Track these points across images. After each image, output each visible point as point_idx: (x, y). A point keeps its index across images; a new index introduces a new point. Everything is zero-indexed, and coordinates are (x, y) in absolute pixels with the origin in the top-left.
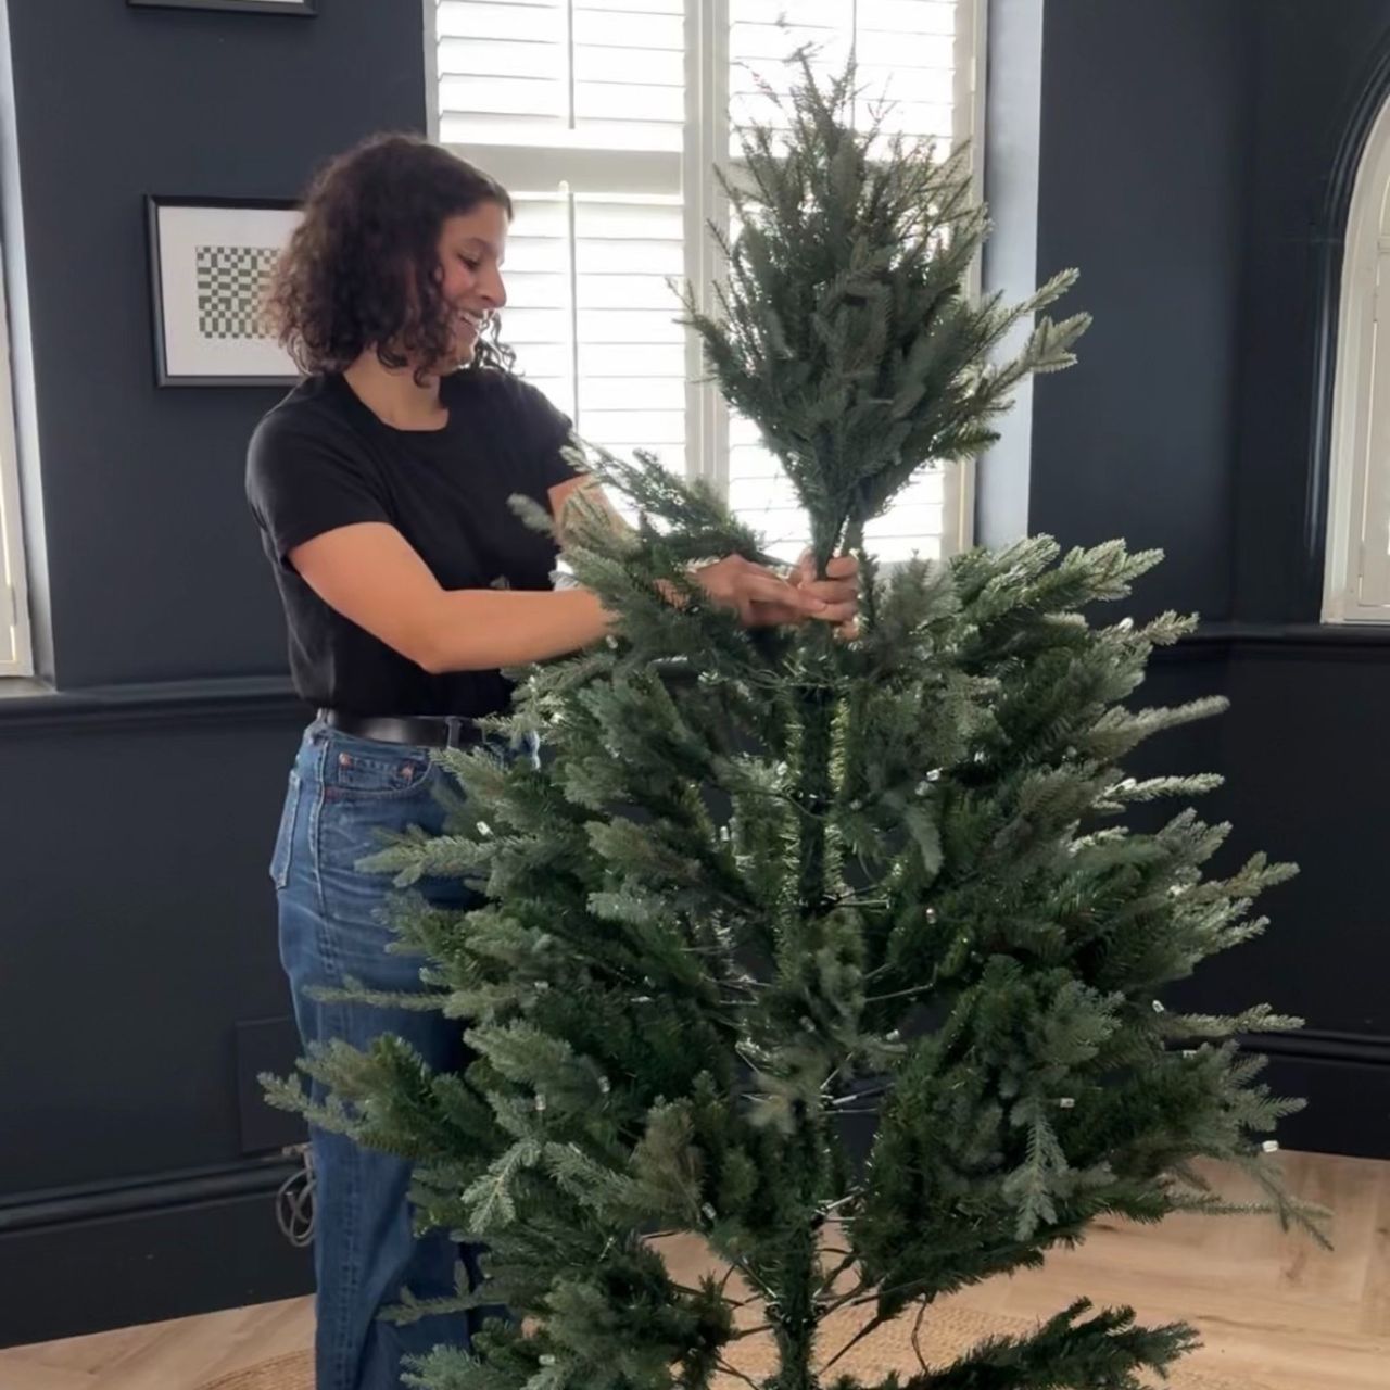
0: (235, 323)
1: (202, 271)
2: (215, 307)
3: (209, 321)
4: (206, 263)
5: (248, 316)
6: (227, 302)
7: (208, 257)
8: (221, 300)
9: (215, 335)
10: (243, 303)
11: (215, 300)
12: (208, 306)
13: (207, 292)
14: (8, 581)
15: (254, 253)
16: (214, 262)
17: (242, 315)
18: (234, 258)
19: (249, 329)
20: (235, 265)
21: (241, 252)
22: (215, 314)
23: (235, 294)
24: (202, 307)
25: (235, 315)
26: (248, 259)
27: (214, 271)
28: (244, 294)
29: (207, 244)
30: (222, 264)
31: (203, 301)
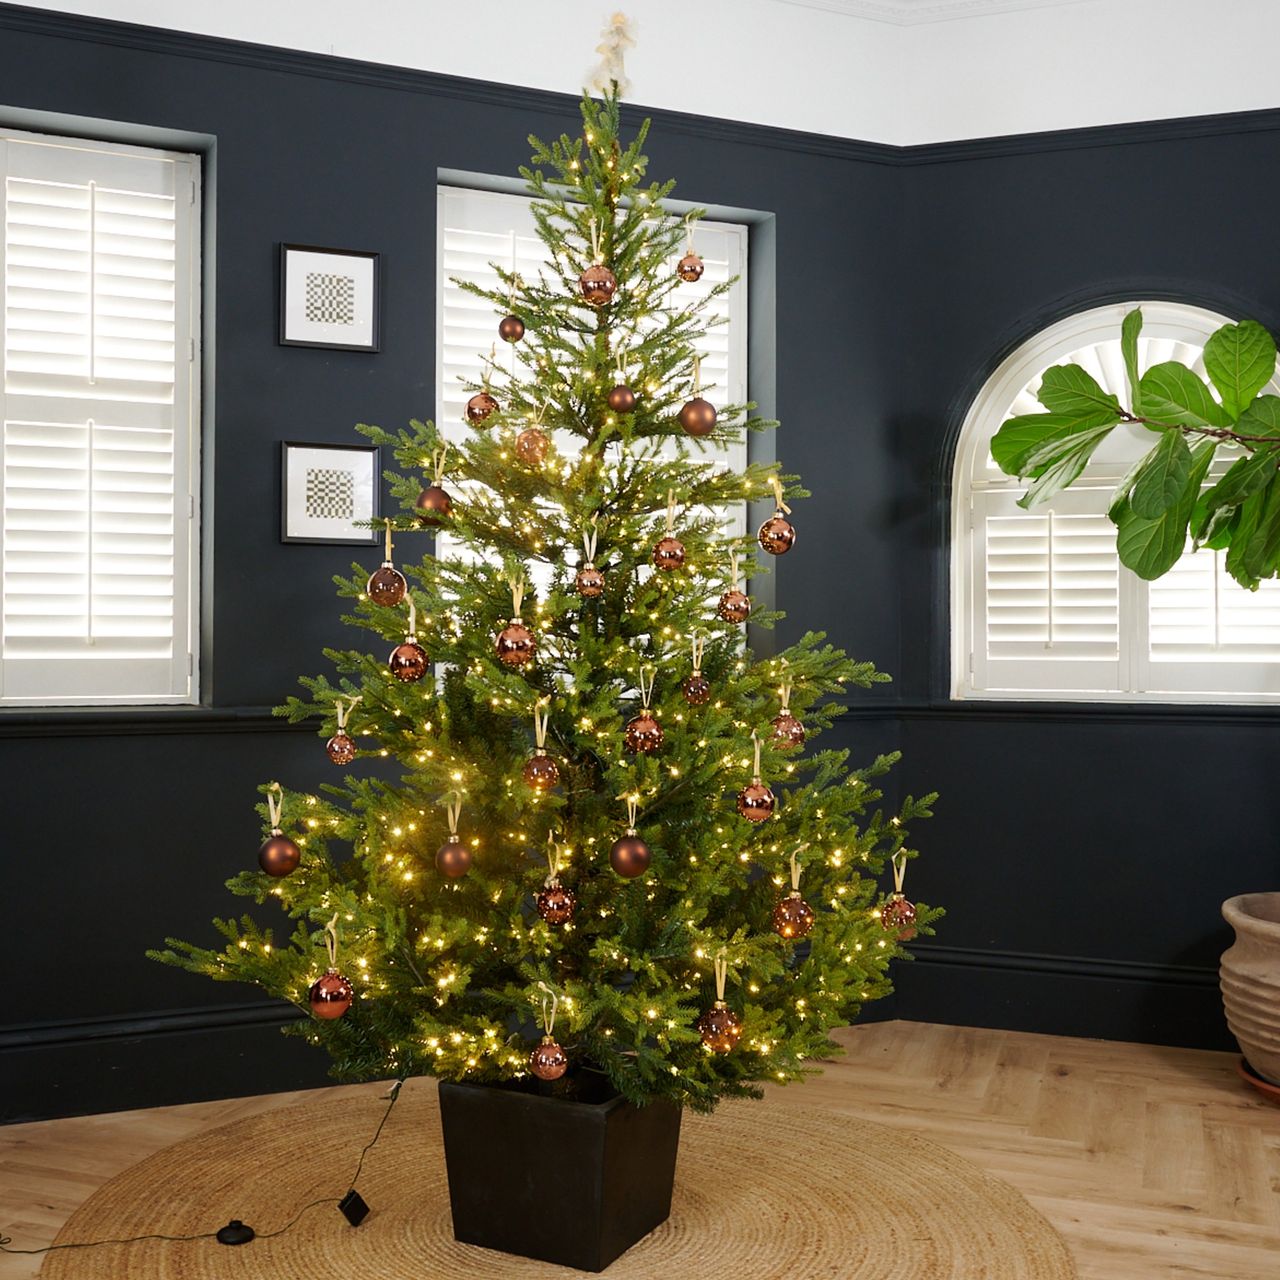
0: (326, 510)
1: (309, 482)
2: (315, 501)
3: (311, 509)
4: (312, 477)
5: (333, 506)
6: (322, 499)
7: (313, 474)
8: (319, 498)
9: (315, 516)
10: (331, 499)
11: (316, 497)
12: (312, 500)
13: (311, 493)
14: (189, 651)
15: (338, 473)
16: (316, 478)
17: (330, 506)
18: (328, 476)
19: (333, 514)
20: (327, 479)
21: (331, 473)
22: (315, 505)
23: (327, 494)
24: (308, 501)
25: (326, 506)
26: (335, 476)
27: (316, 482)
28: (331, 495)
29: (312, 468)
30: (321, 478)
31: (309, 497)
